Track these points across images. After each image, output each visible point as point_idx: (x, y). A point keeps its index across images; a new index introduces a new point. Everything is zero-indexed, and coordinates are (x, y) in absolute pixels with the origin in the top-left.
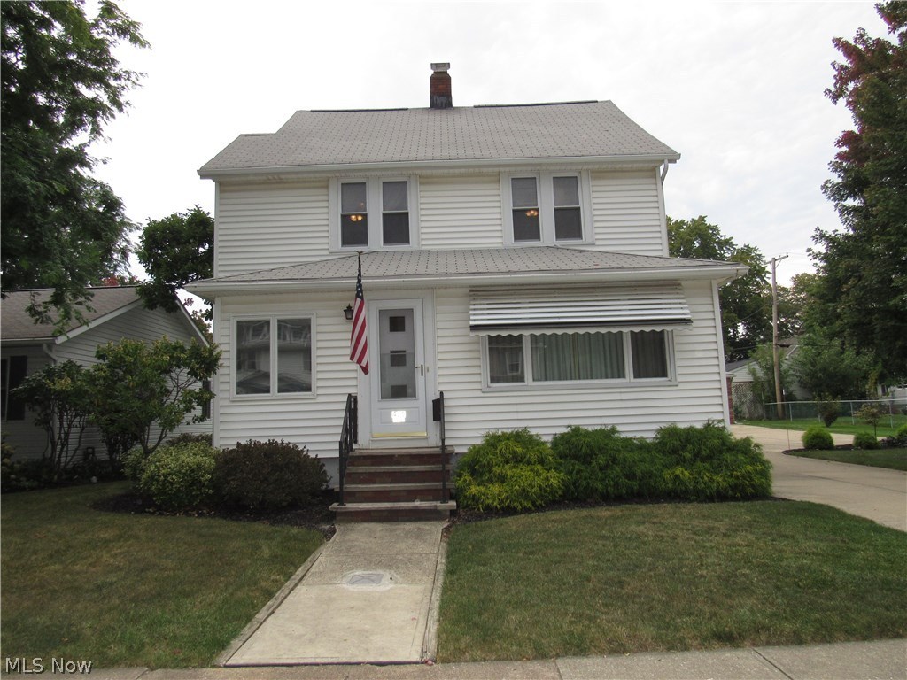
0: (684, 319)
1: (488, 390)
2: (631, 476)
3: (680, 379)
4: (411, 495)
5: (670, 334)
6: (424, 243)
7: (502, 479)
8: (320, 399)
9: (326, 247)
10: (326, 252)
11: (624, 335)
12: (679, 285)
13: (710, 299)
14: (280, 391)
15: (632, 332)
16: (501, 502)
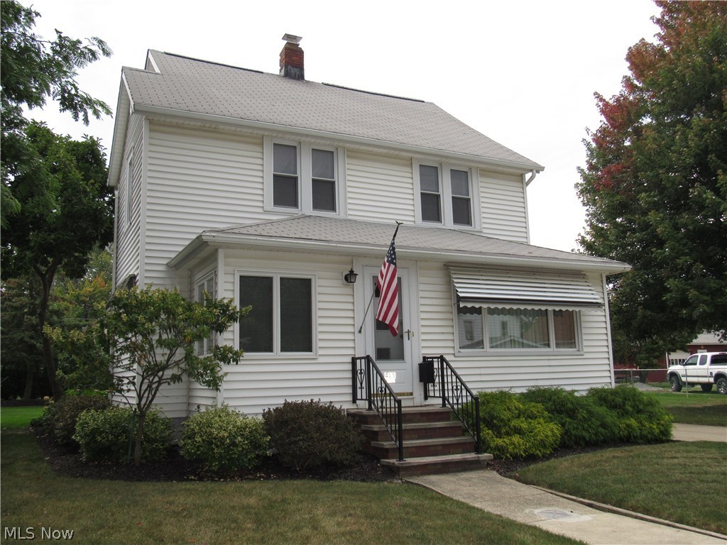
0: (597, 303)
1: (460, 354)
2: (604, 425)
3: (586, 349)
4: (446, 449)
5: (578, 314)
6: (350, 212)
7: (518, 431)
8: (321, 360)
9: (260, 204)
10: (261, 210)
11: (549, 313)
12: (585, 275)
13: (601, 288)
14: (282, 350)
15: (554, 311)
16: (525, 451)
